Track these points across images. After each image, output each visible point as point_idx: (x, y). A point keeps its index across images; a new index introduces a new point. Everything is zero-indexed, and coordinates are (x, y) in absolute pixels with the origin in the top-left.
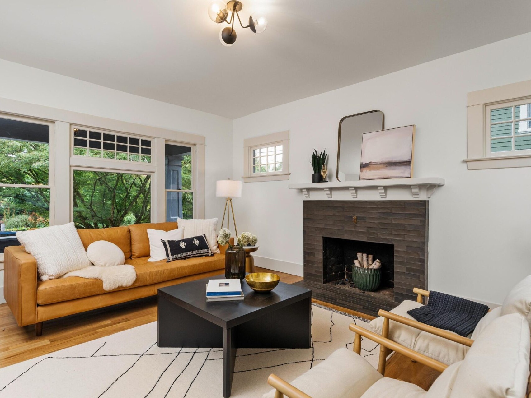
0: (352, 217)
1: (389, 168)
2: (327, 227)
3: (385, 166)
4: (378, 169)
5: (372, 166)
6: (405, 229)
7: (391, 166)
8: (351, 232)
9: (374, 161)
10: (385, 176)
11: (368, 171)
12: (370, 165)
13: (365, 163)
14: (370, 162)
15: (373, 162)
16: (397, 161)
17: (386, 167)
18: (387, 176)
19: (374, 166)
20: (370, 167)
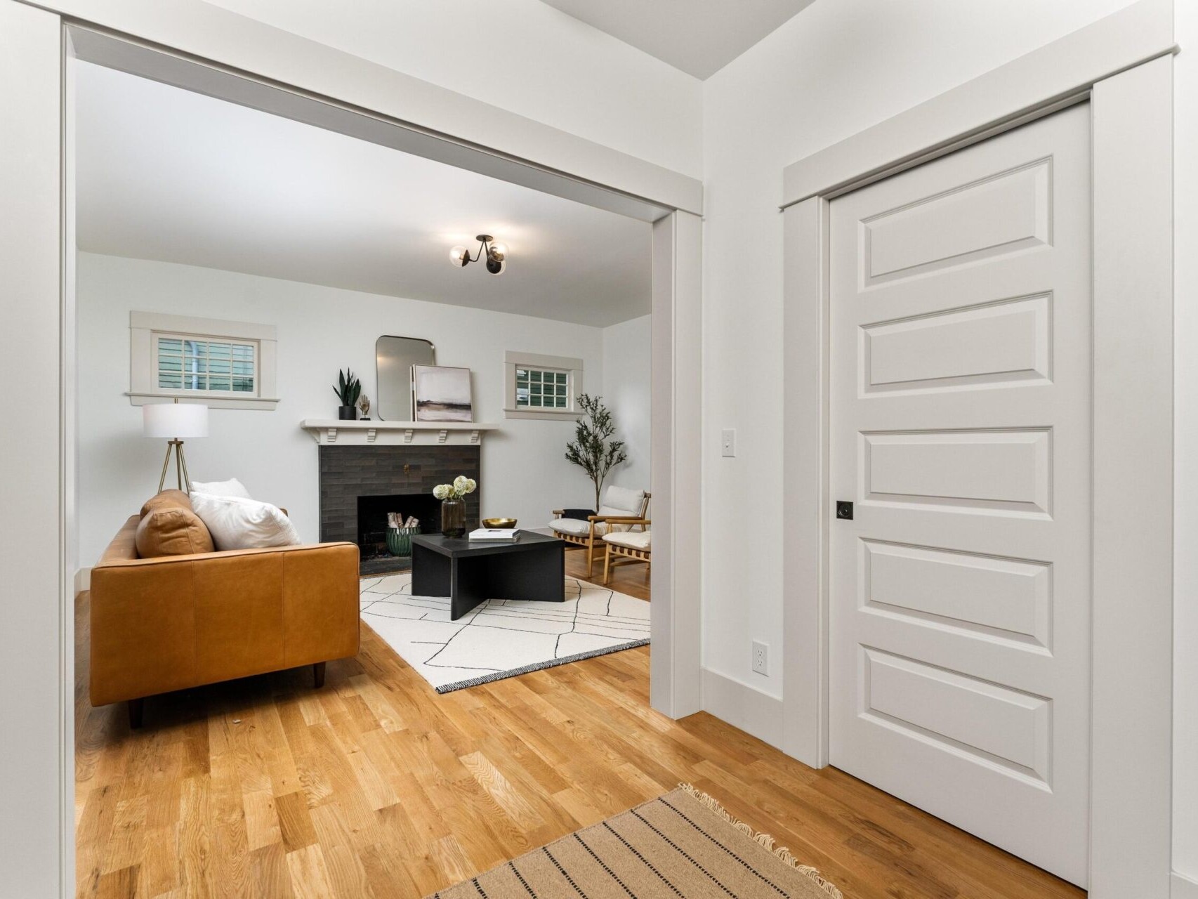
0: (403, 467)
2: (364, 483)
3: (446, 407)
4: (439, 410)
5: (431, 405)
7: (451, 408)
8: (401, 485)
9: (433, 400)
10: (446, 419)
11: (427, 411)
12: (429, 404)
13: (421, 402)
14: (430, 401)
16: (457, 404)
18: (448, 419)
19: (433, 405)
20: (428, 406)
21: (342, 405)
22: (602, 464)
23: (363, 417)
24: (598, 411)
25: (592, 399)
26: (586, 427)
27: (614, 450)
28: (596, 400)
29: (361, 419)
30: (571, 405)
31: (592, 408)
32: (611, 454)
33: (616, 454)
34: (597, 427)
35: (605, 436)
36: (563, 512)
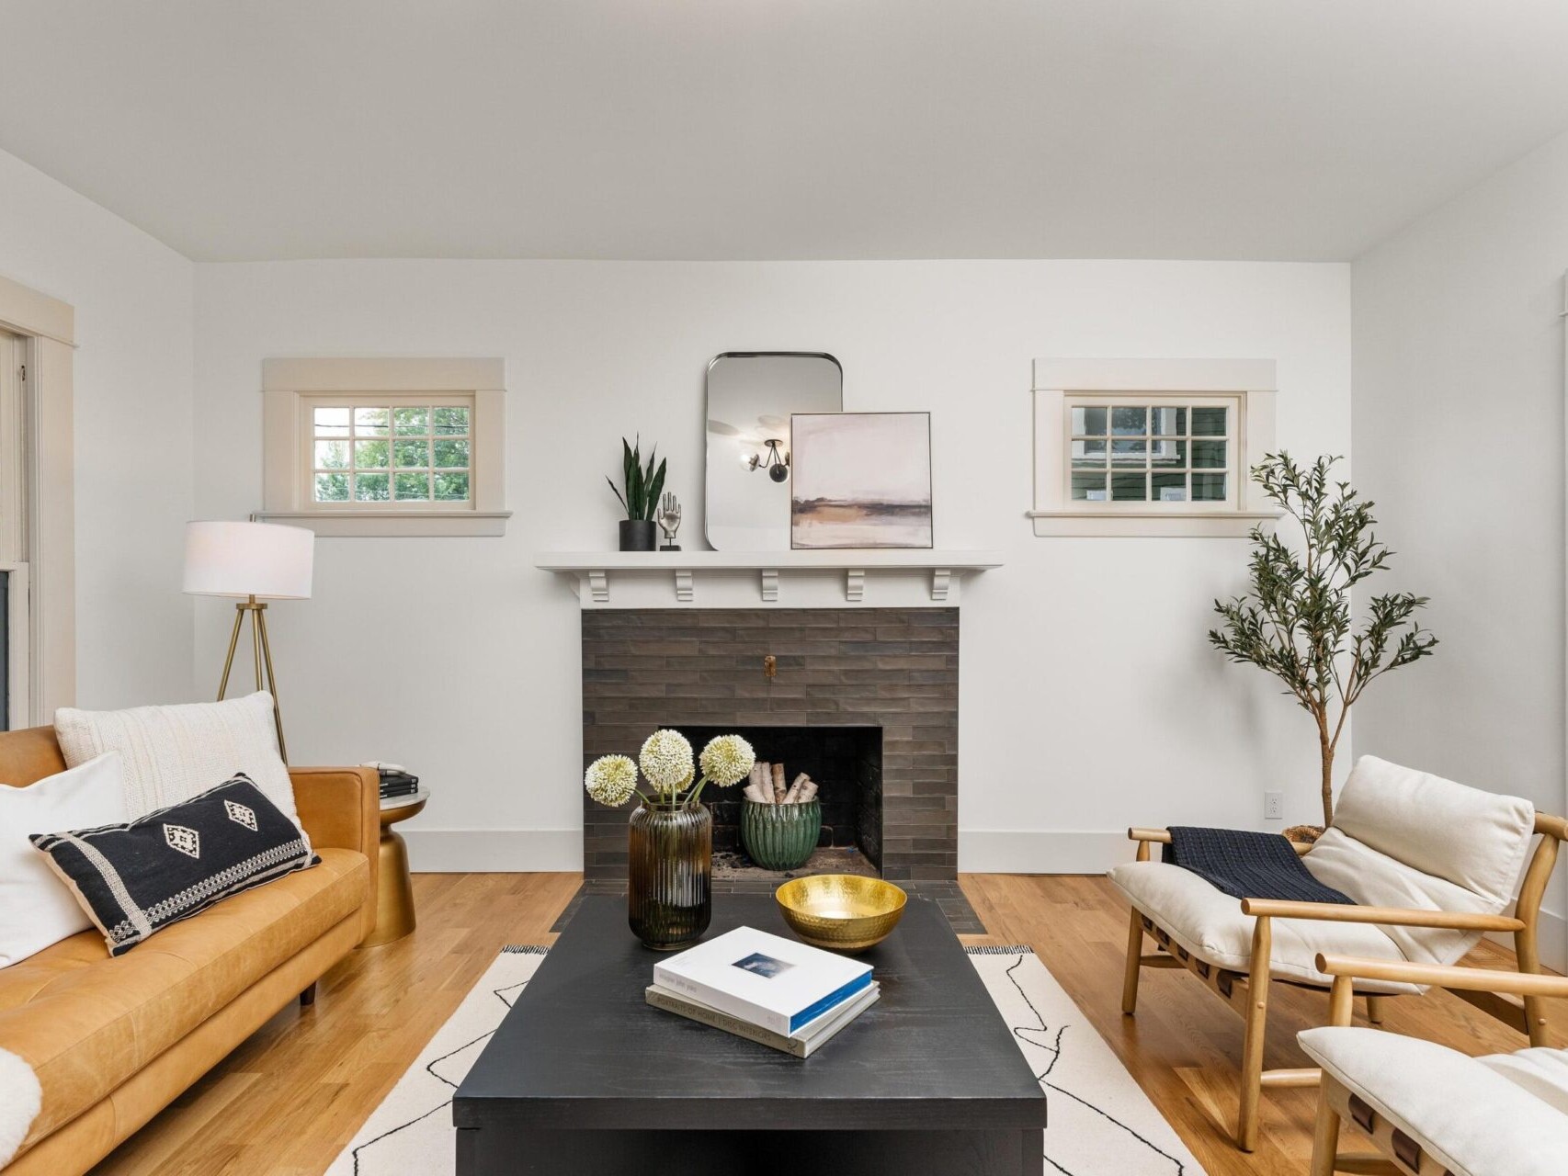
0: (761, 659)
1: (875, 519)
2: (673, 695)
3: (865, 512)
4: (844, 520)
5: (827, 510)
6: (912, 683)
7: (881, 514)
8: (759, 704)
9: (832, 495)
10: (865, 541)
11: (815, 523)
12: (820, 506)
13: (807, 501)
14: (821, 500)
15: (829, 498)
16: (895, 503)
17: (867, 515)
18: (871, 541)
19: (833, 510)
20: (819, 513)
21: (626, 518)
22: (1343, 664)
23: (666, 543)
24: (1327, 503)
25: (1305, 466)
26: (1281, 552)
27: (1387, 621)
28: (1320, 468)
29: (663, 548)
30: (1244, 492)
31: (1305, 496)
32: (1377, 634)
33: (1394, 637)
34: (1322, 550)
35: (1354, 580)
36: (1167, 835)
